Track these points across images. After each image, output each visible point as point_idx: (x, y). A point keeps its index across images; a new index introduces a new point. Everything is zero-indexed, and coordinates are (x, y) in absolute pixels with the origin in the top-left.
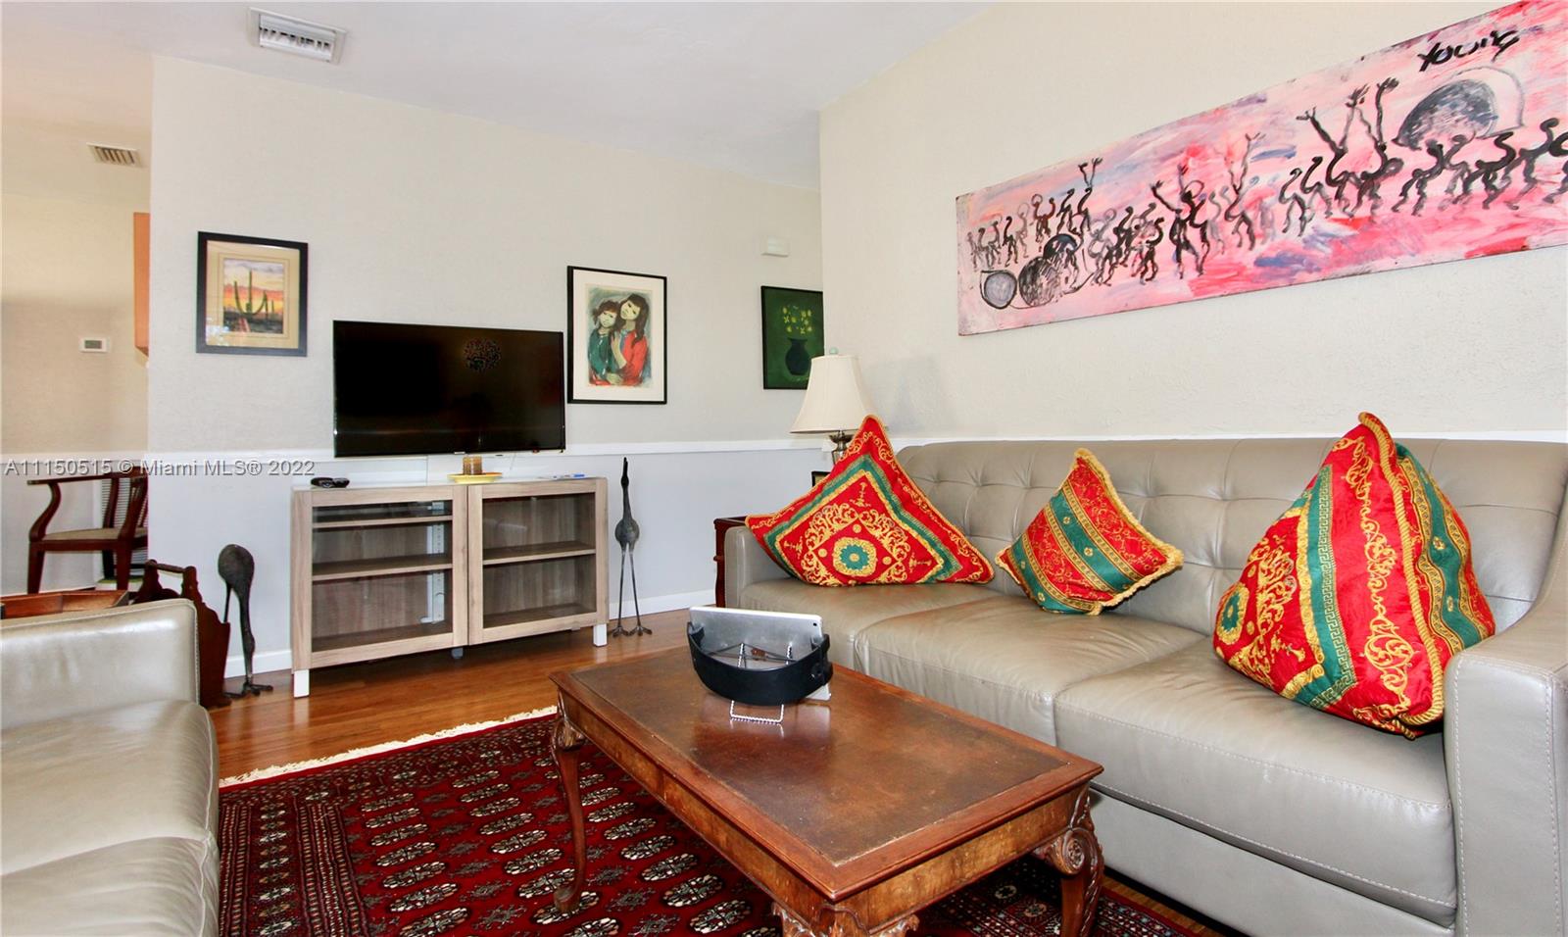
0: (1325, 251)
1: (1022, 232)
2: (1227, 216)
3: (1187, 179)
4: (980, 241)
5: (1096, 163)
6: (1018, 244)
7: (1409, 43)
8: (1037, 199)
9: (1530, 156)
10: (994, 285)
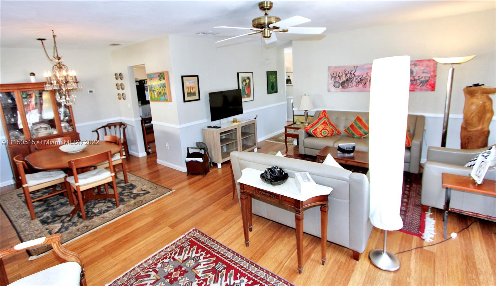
1: (342, 76)
4: (333, 75)
5: (357, 67)
8: (345, 70)
10: (336, 84)
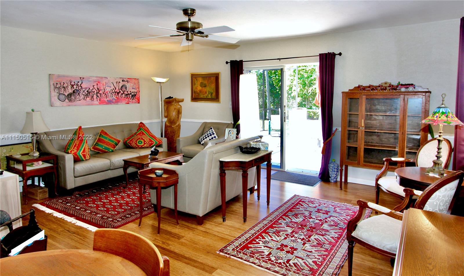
0: (114, 101)
1: (67, 87)
2: (103, 93)
3: (98, 86)
4: (56, 86)
5: (83, 78)
6: (66, 89)
7: (121, 78)
8: (71, 81)
9: (129, 94)
10: (61, 96)
